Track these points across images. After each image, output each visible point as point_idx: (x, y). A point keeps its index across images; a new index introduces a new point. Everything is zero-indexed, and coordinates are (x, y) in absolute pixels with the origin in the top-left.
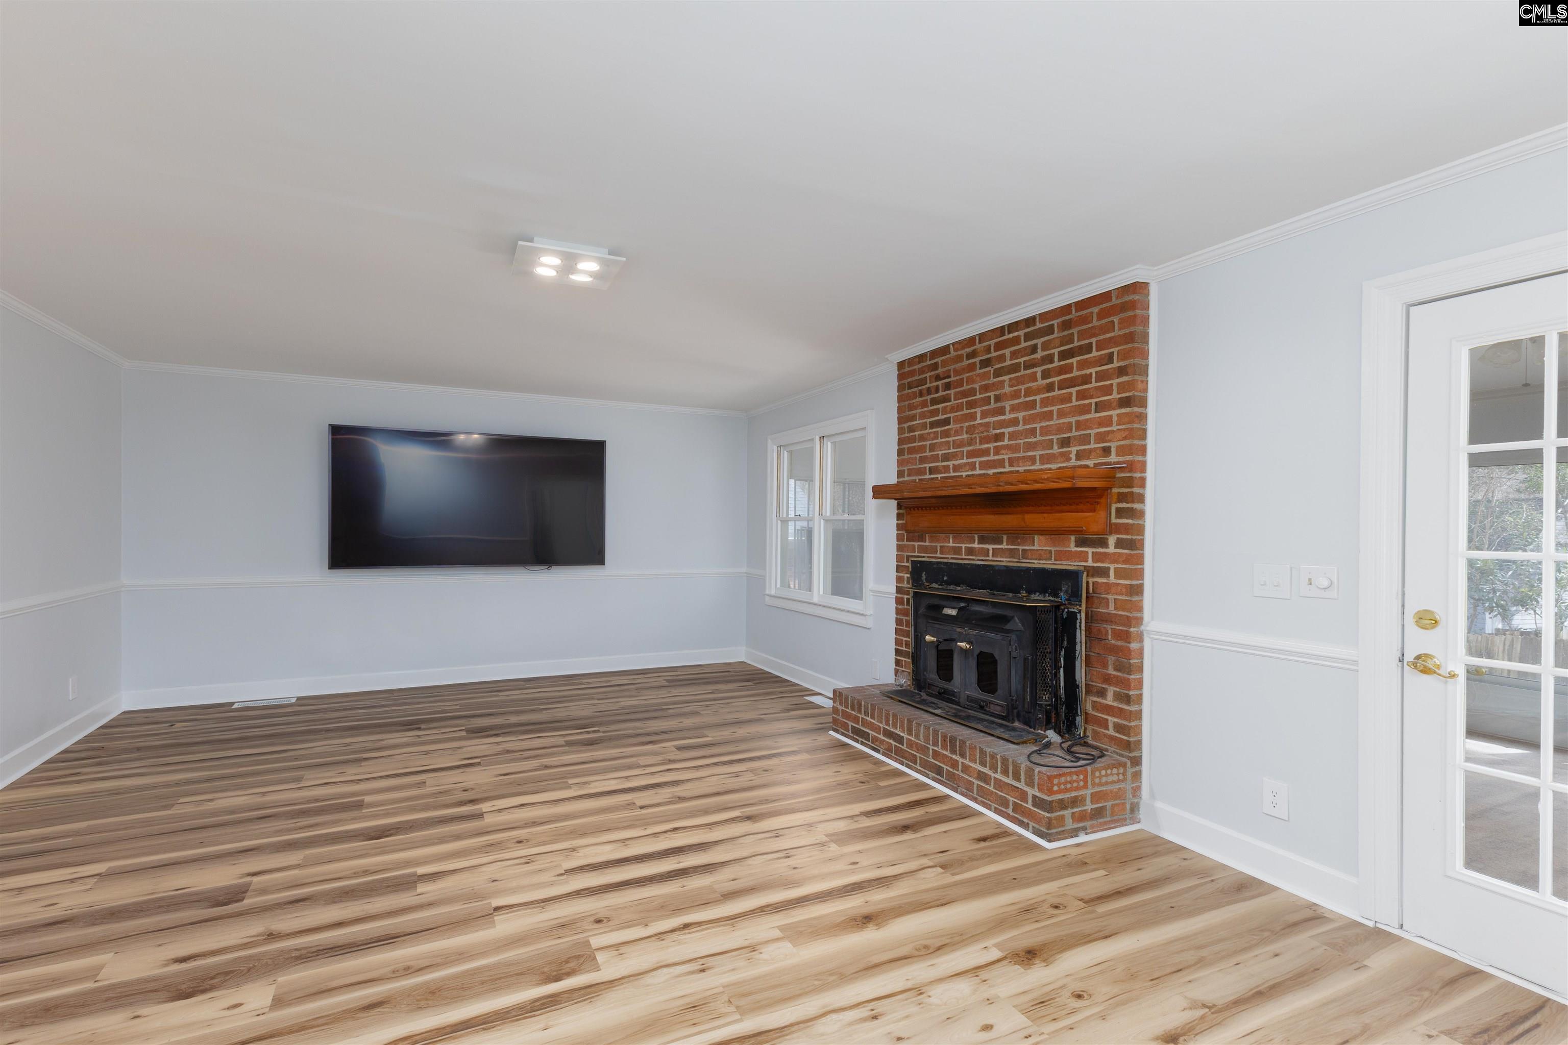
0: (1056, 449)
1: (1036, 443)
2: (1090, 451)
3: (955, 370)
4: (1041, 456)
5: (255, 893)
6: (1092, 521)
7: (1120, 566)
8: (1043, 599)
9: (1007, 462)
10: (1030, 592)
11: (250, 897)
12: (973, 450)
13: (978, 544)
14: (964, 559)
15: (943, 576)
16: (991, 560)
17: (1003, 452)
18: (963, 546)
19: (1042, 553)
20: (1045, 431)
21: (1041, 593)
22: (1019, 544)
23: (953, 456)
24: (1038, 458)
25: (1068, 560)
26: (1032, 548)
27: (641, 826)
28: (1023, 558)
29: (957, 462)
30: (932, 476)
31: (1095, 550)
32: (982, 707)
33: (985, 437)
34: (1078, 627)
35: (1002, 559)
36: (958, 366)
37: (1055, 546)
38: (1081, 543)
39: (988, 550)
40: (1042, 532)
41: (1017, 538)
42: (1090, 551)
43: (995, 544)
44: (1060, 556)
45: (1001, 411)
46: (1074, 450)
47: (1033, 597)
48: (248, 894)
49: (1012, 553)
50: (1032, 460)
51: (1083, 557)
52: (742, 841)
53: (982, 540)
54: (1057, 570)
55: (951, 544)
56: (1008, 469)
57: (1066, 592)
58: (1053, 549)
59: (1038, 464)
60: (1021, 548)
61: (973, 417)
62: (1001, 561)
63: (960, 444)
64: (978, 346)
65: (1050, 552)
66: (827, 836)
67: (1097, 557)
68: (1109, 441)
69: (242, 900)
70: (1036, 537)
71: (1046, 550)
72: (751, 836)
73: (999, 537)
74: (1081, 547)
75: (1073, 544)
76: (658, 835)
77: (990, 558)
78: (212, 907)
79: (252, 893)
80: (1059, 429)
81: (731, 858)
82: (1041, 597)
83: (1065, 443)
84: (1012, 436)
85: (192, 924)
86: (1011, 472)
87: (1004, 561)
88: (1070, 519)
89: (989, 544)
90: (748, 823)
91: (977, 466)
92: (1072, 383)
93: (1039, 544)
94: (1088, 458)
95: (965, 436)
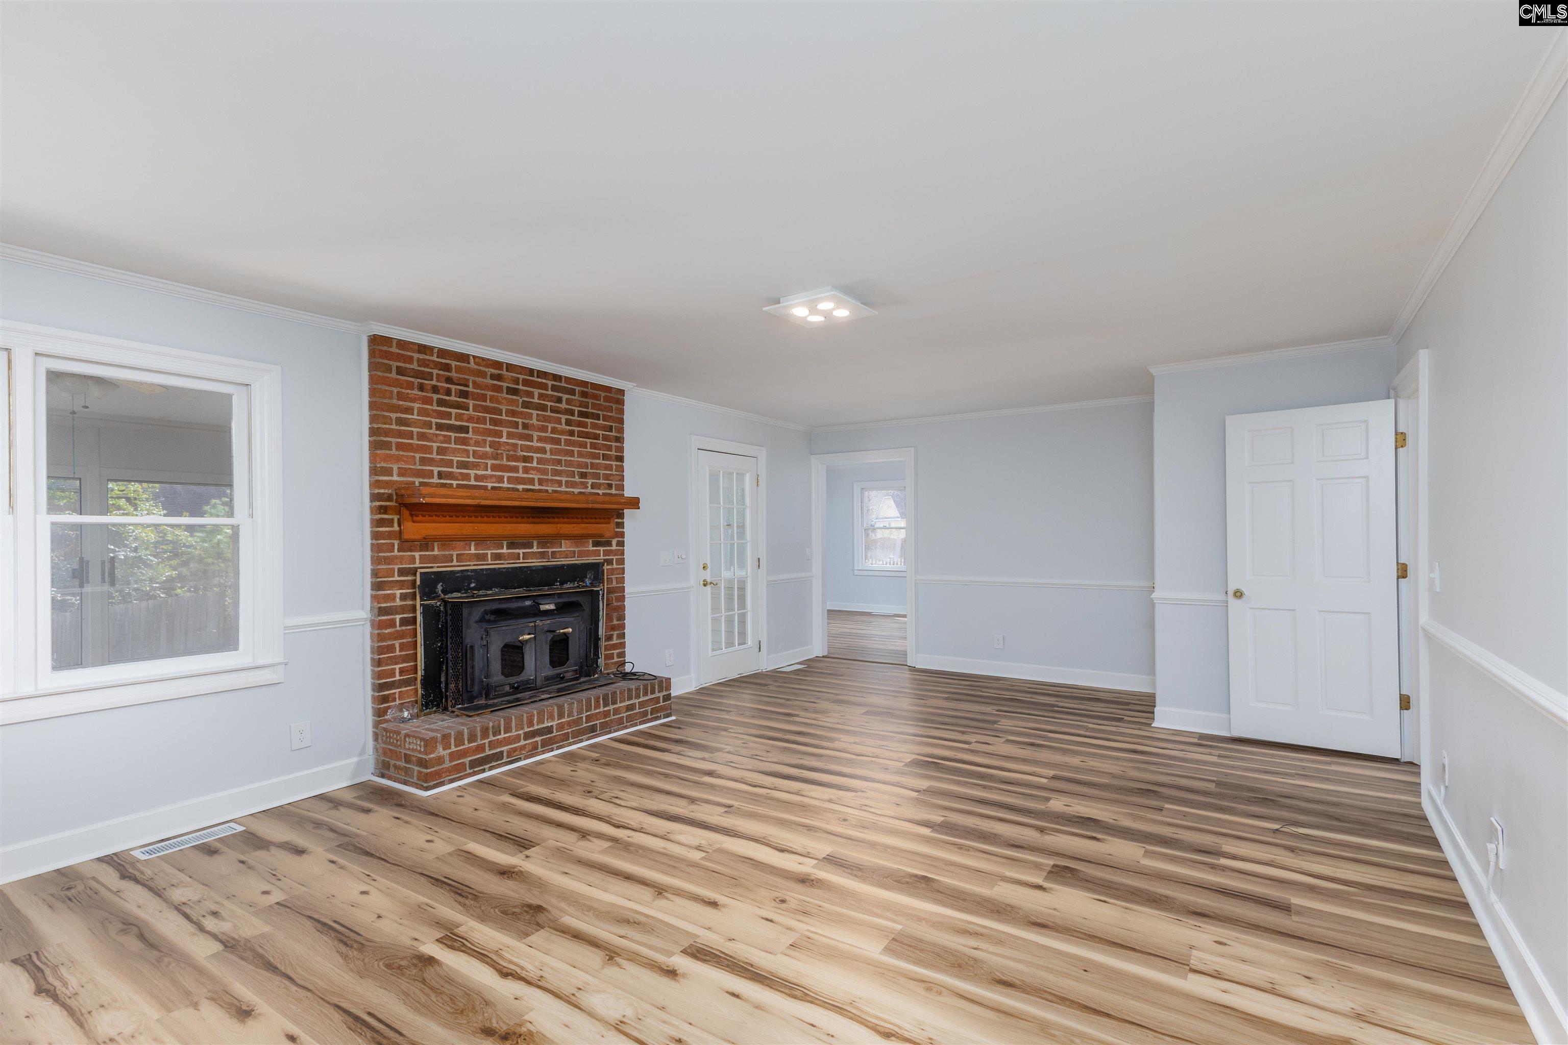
0: (577, 479)
1: (561, 471)
2: (601, 484)
3: (474, 382)
4: (566, 481)
5: (1044, 868)
6: (606, 529)
7: (619, 557)
8: (573, 586)
9: (536, 481)
10: (562, 583)
11: (1047, 865)
12: (500, 464)
13: (507, 549)
14: (490, 564)
15: (471, 583)
16: (521, 563)
17: (532, 472)
18: (489, 552)
19: (568, 552)
20: (569, 464)
21: (571, 582)
22: (548, 548)
23: (475, 466)
24: (564, 482)
25: (587, 556)
26: (561, 549)
28: (553, 558)
29: (480, 472)
30: (442, 481)
31: (605, 548)
32: (562, 679)
33: (512, 456)
34: (600, 599)
35: (533, 561)
36: (480, 380)
37: (577, 547)
38: (596, 544)
39: (519, 554)
40: (568, 537)
41: (546, 543)
42: (602, 549)
43: (525, 548)
44: (581, 554)
45: (529, 438)
46: (590, 481)
47: (565, 586)
48: (1049, 869)
49: (542, 555)
50: (560, 483)
51: (597, 553)
53: (511, 545)
54: (585, 564)
55: (473, 551)
56: (537, 487)
57: (590, 578)
58: (576, 550)
59: (564, 487)
60: (550, 550)
61: (499, 434)
62: (532, 562)
63: (484, 456)
64: (504, 372)
65: (575, 551)
67: (606, 553)
68: (611, 480)
69: (1055, 866)
70: (563, 542)
71: (571, 551)
73: (529, 543)
74: (596, 547)
75: (591, 545)
77: (521, 561)
78: (1076, 869)
79: (1045, 868)
80: (580, 465)
82: (572, 585)
83: (583, 475)
84: (540, 461)
85: (1090, 862)
86: (540, 491)
87: (536, 563)
88: (592, 528)
89: (519, 549)
91: (505, 479)
92: (587, 435)
93: (566, 546)
94: (599, 489)
95: (488, 449)
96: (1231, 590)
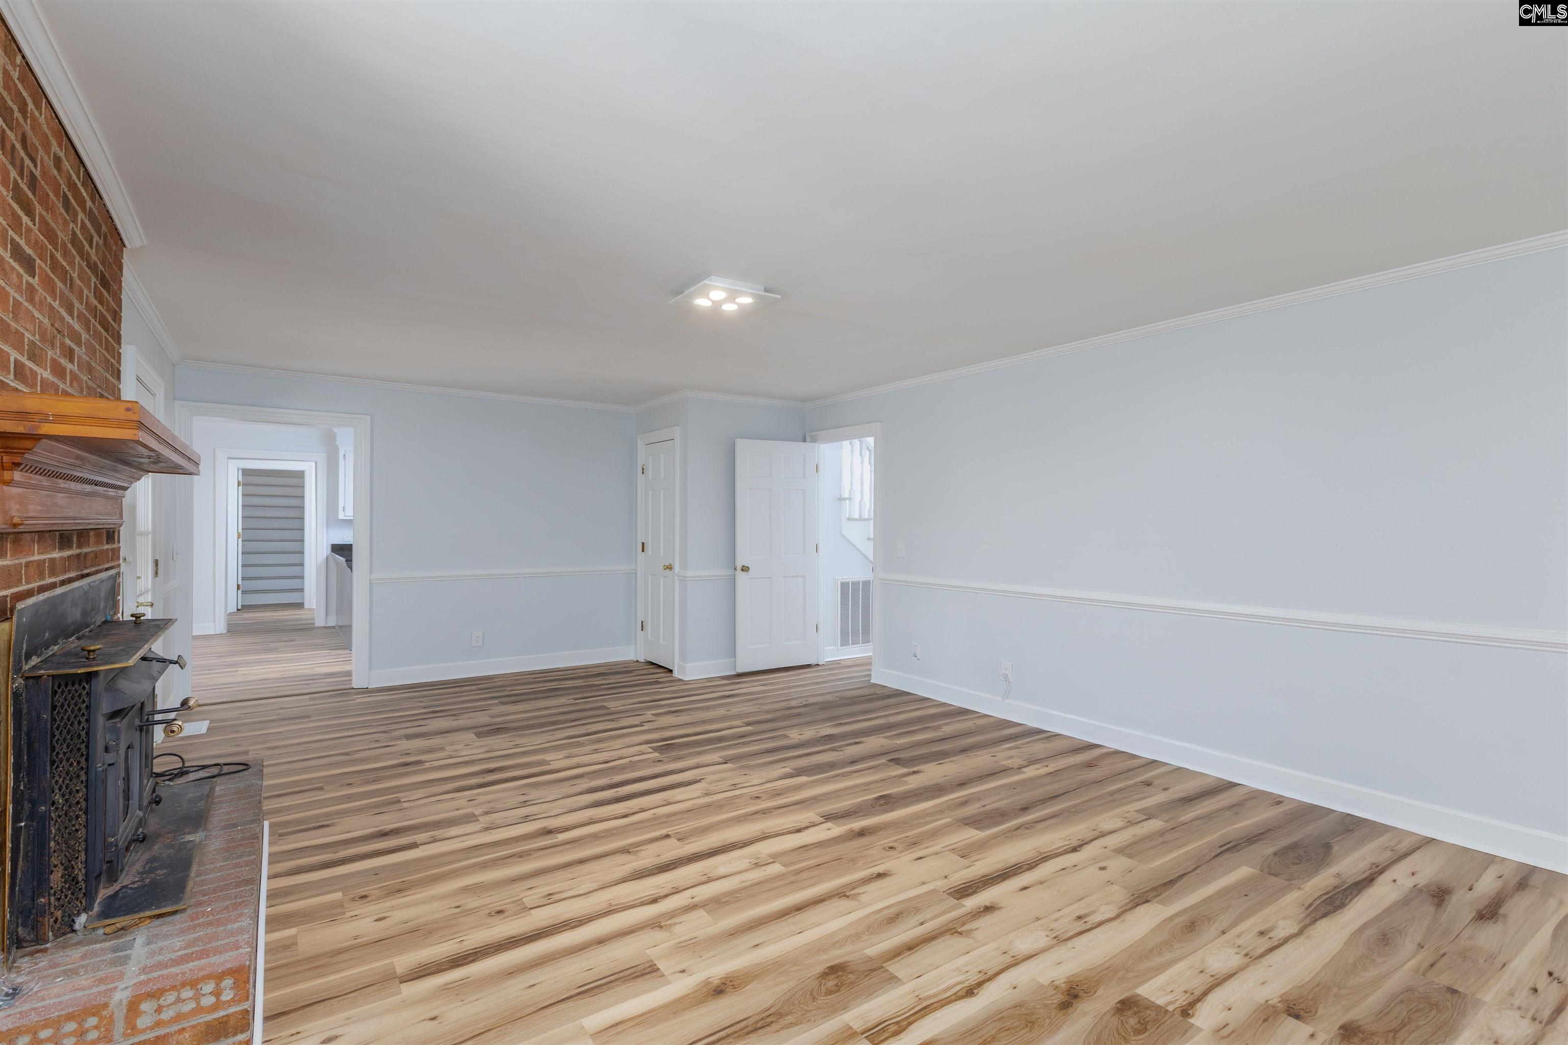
27: (659, 817)
52: (563, 810)
66: (479, 820)
72: (553, 815)
76: (640, 810)
81: (573, 798)
90: (551, 827)
96: (739, 566)
